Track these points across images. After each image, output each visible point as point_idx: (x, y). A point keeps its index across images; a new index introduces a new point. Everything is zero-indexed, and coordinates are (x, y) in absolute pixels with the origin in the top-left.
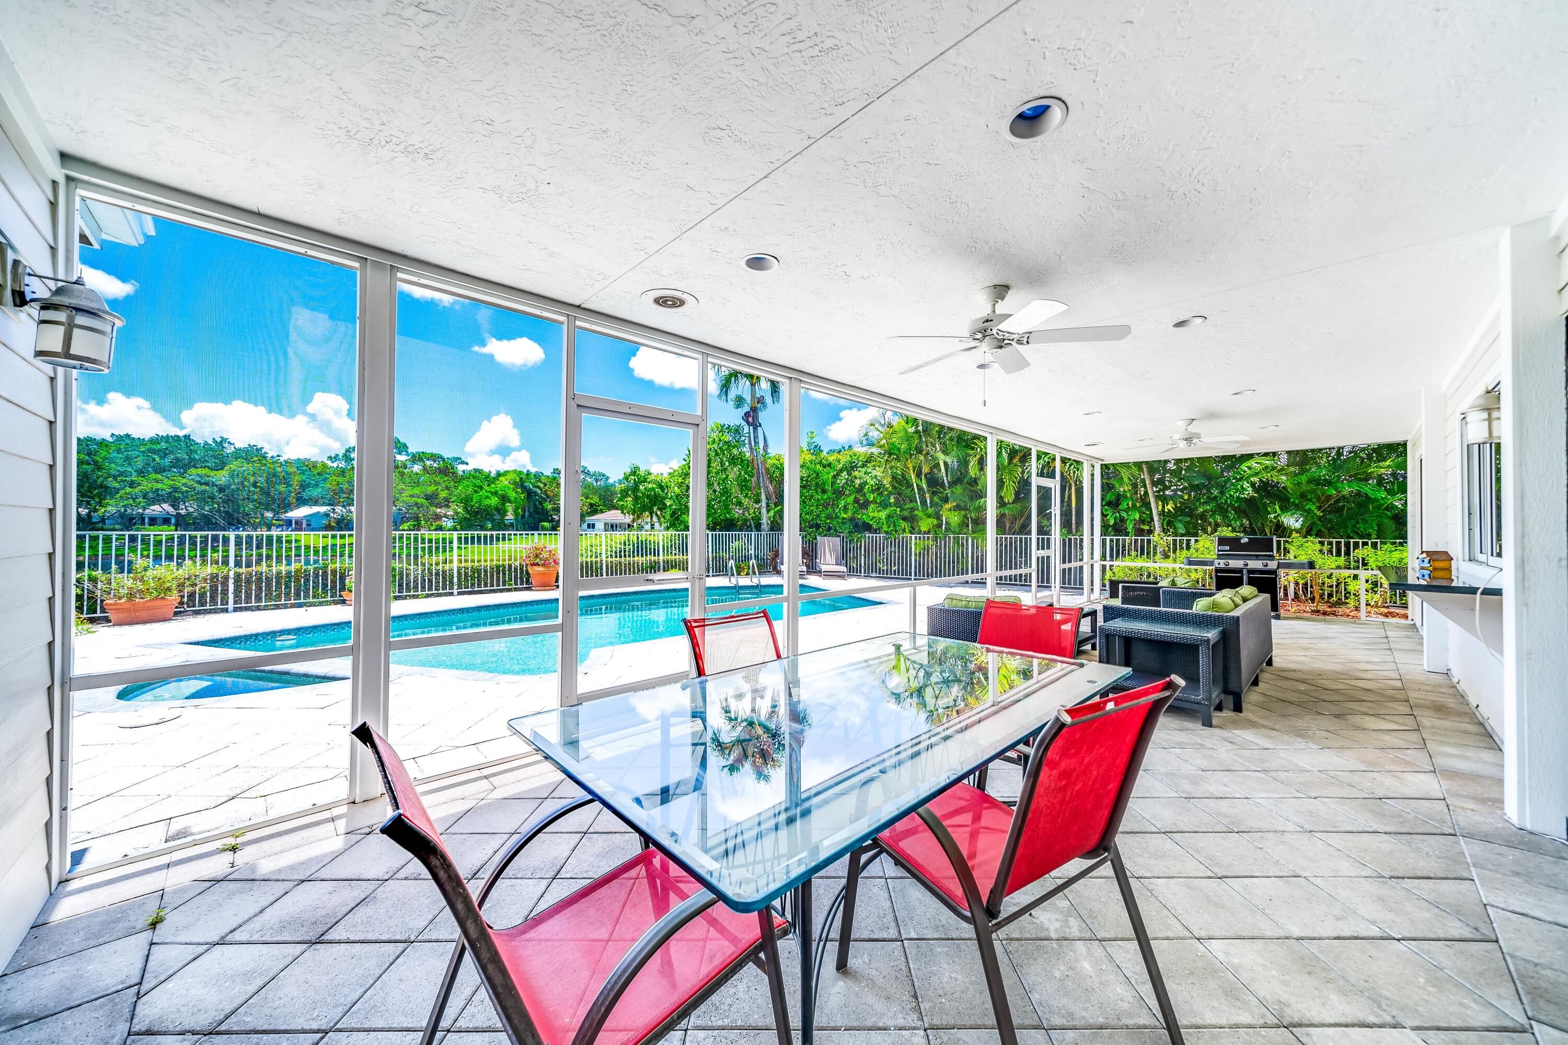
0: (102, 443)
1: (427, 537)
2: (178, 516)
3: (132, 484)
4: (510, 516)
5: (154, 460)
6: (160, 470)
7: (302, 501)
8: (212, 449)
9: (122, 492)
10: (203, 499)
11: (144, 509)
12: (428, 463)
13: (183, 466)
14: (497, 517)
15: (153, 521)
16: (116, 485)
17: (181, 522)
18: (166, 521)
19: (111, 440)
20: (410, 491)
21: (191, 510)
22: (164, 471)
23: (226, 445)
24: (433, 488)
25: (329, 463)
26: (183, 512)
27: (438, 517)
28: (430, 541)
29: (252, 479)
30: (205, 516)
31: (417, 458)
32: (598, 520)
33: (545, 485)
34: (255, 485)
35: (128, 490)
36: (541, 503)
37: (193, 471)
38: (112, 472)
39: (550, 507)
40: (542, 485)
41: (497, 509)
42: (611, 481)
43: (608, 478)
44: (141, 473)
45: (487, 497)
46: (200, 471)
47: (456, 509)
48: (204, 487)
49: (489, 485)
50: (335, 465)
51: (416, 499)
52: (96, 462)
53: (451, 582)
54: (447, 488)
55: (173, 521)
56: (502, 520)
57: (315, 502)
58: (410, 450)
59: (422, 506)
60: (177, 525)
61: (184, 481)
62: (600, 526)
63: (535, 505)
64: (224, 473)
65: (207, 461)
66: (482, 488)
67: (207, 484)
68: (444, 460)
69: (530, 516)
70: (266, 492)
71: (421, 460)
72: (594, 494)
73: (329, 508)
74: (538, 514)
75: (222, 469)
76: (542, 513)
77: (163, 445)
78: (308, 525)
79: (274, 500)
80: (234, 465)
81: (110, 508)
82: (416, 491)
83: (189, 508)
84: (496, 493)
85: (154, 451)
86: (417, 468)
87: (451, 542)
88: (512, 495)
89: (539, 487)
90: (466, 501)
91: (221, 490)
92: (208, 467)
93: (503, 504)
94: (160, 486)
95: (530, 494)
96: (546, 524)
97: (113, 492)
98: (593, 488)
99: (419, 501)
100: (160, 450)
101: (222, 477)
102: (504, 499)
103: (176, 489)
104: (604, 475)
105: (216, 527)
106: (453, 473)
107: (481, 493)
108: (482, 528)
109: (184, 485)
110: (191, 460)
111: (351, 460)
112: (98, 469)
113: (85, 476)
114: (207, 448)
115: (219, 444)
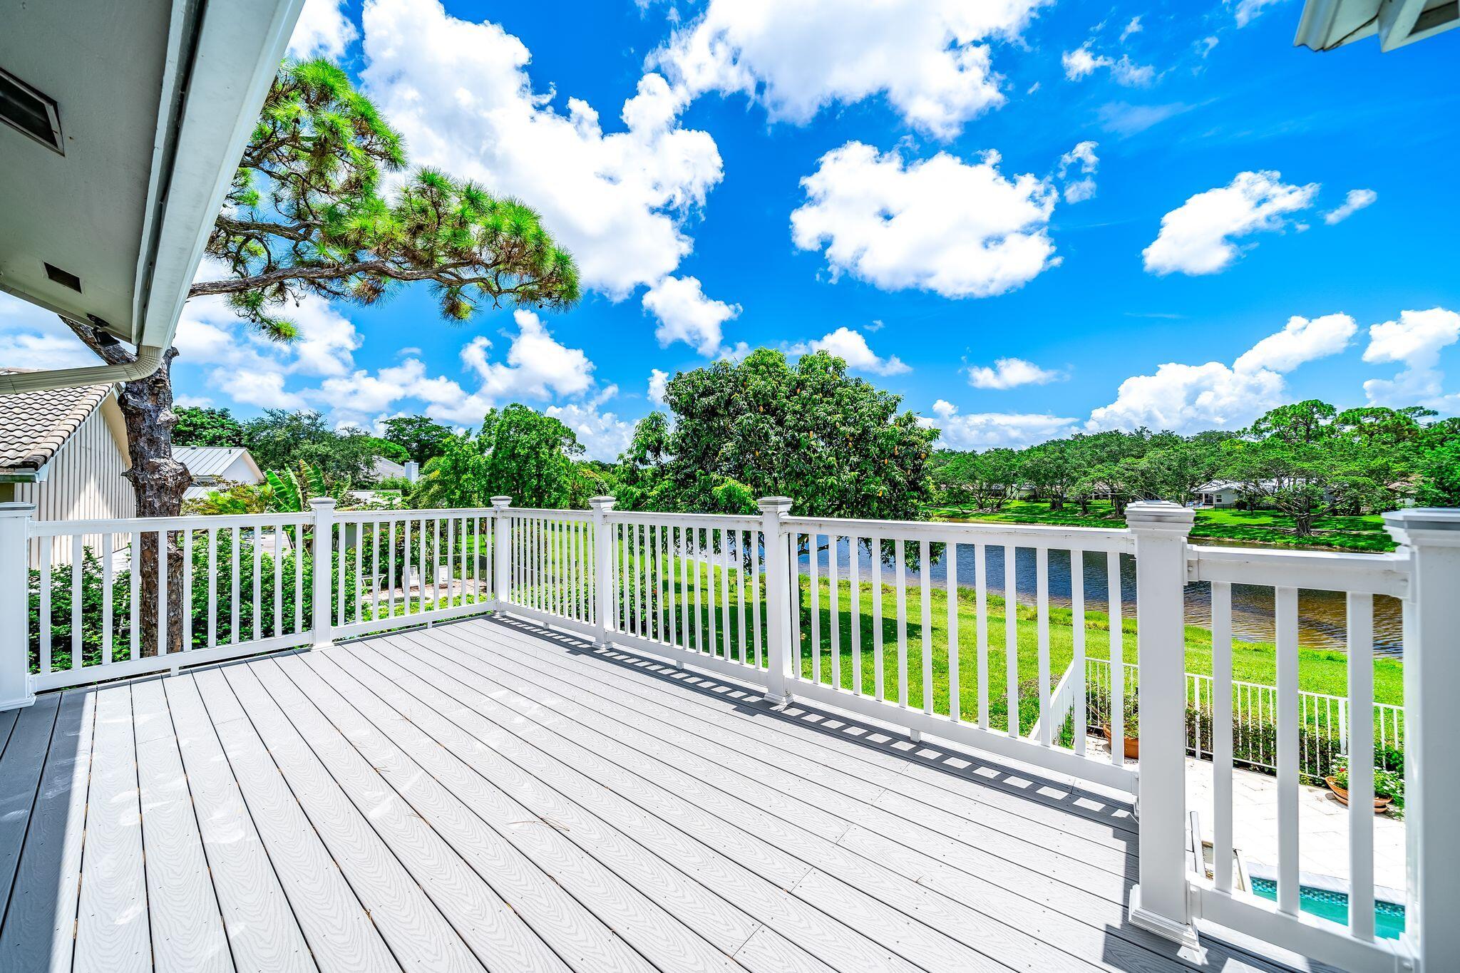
0: (1067, 443)
2: (1113, 493)
3: (1085, 474)
5: (1097, 452)
6: (1101, 461)
8: (1135, 439)
9: (1080, 480)
10: (1129, 482)
12: (1367, 421)
13: (1115, 457)
16: (1076, 474)
17: (1115, 498)
19: (1071, 439)
20: (1345, 468)
22: (1104, 462)
23: (1145, 433)
25: (1239, 435)
29: (1167, 463)
31: (1349, 417)
35: (1083, 478)
37: (1123, 459)
38: (1075, 464)
44: (1089, 464)
46: (1129, 460)
48: (1131, 473)
50: (1246, 437)
51: (1355, 478)
52: (1064, 457)
54: (1405, 455)
55: (1110, 496)
58: (1336, 409)
59: (1367, 486)
60: (1114, 501)
61: (1116, 469)
64: (1145, 459)
65: (1131, 450)
67: (1133, 470)
68: (1393, 415)
71: (1357, 419)
75: (1143, 455)
77: (1102, 440)
80: (1150, 452)
82: (1353, 466)
85: (1096, 446)
86: (1350, 431)
91: (1143, 473)
92: (1133, 456)
94: (1102, 475)
97: (1074, 480)
99: (1360, 480)
100: (1100, 444)
101: (1143, 464)
106: (1410, 431)
109: (1117, 472)
110: (1121, 450)
111: (1262, 432)
112: (1066, 461)
113: (1059, 467)
114: (1131, 438)
115: (1140, 434)
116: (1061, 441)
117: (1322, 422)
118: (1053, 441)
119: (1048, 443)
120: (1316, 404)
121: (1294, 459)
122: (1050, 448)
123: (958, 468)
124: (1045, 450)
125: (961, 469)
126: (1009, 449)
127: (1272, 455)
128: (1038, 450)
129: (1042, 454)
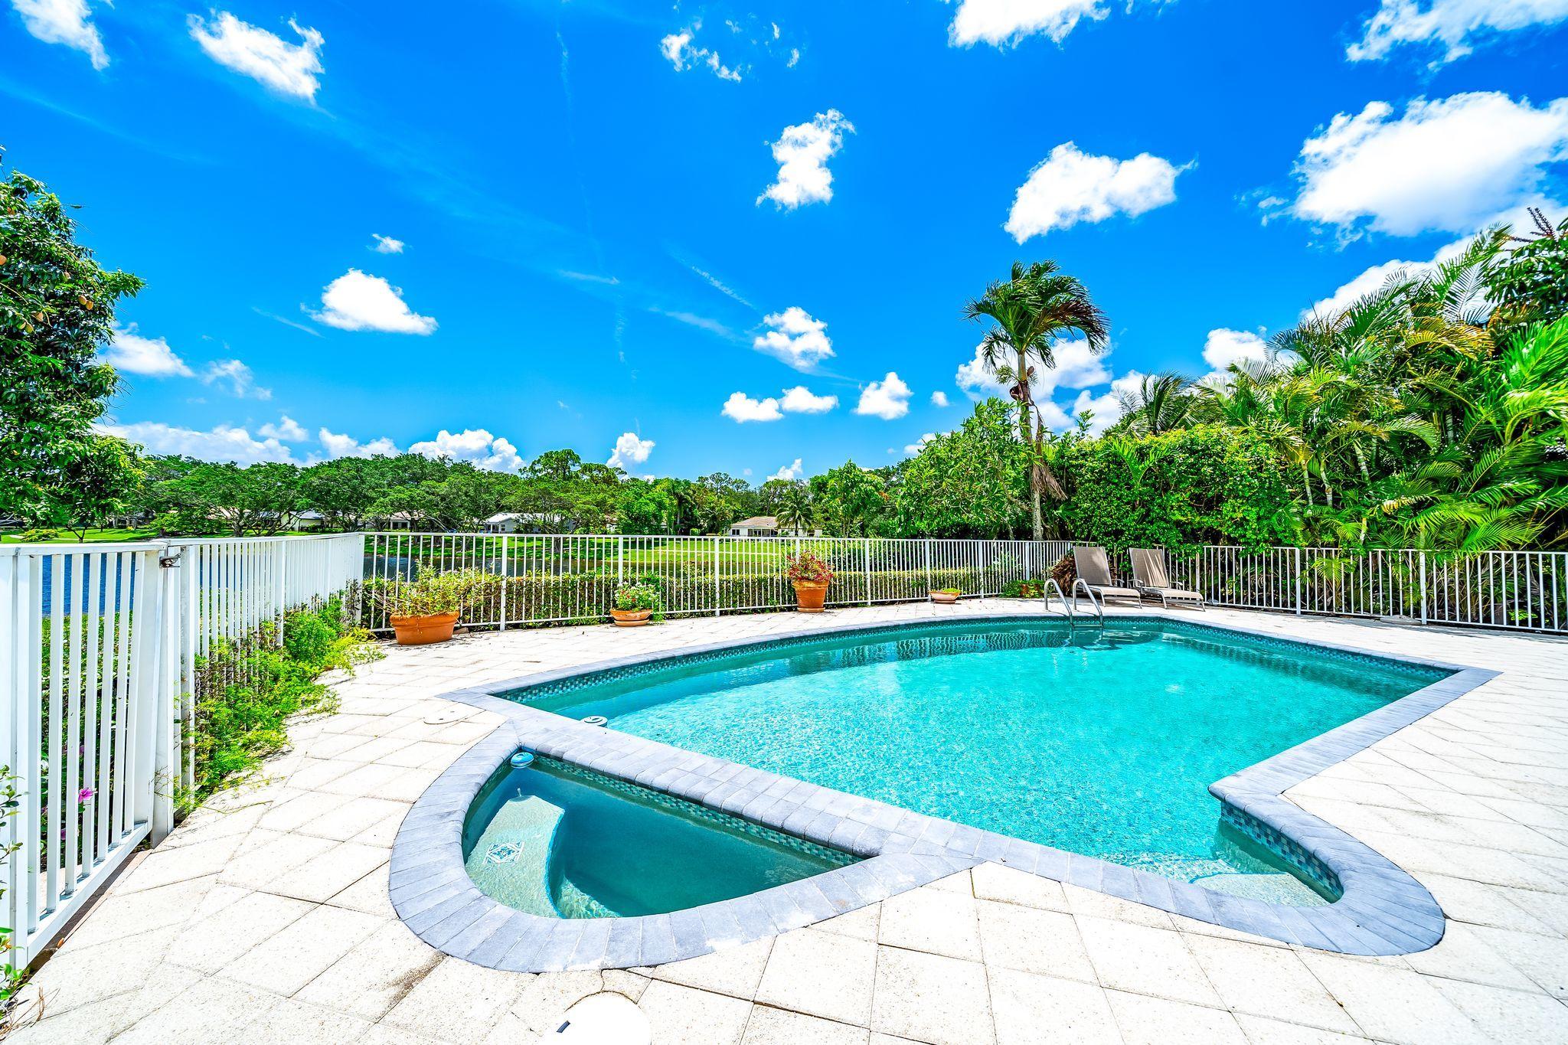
0: (365, 462)
1: (596, 541)
2: (413, 522)
3: (384, 494)
4: (664, 524)
5: (399, 474)
6: (402, 482)
7: (500, 508)
8: (437, 465)
10: (430, 506)
11: (391, 514)
12: (595, 472)
13: (417, 479)
14: (654, 523)
15: (396, 526)
16: (374, 495)
17: (414, 525)
18: (404, 525)
19: (371, 459)
20: (584, 499)
21: (422, 516)
22: (405, 483)
24: (601, 495)
25: (519, 475)
26: (416, 518)
27: (604, 523)
28: (600, 545)
29: (464, 489)
30: (431, 521)
31: (587, 469)
32: (743, 527)
33: (694, 492)
34: (466, 494)
35: (382, 499)
36: (690, 510)
37: (424, 483)
38: (373, 485)
39: (699, 513)
40: (691, 492)
41: (655, 516)
42: (751, 488)
43: (748, 486)
44: (389, 485)
45: (646, 504)
46: (430, 483)
47: (619, 515)
48: (431, 497)
49: (647, 493)
50: (525, 476)
52: (361, 477)
53: (714, 599)
54: (613, 496)
55: (409, 526)
56: (659, 526)
57: (510, 510)
58: (582, 462)
59: (594, 511)
60: (411, 529)
61: (418, 491)
62: (744, 532)
63: (685, 512)
64: (444, 484)
65: (434, 474)
66: (641, 496)
67: (433, 494)
68: (607, 470)
69: (681, 522)
70: (473, 500)
71: (591, 470)
72: (737, 500)
73: (519, 514)
74: (687, 519)
75: (444, 481)
76: (692, 520)
77: (405, 462)
78: (503, 529)
79: (479, 507)
80: (451, 478)
81: (369, 515)
82: (588, 498)
83: (419, 515)
84: (653, 500)
85: (398, 467)
86: (586, 477)
87: (615, 547)
88: (667, 501)
89: (688, 494)
90: (628, 508)
91: (443, 499)
92: (434, 479)
93: (660, 511)
94: (402, 496)
95: (681, 500)
96: (695, 530)
97: (371, 501)
98: (736, 495)
99: (591, 507)
100: (402, 466)
101: (443, 488)
102: (661, 505)
103: (412, 498)
104: (744, 482)
105: (438, 529)
106: (615, 482)
107: (640, 501)
108: (642, 533)
109: (418, 495)
110: (423, 473)
111: (536, 471)
112: (363, 482)
113: (354, 489)
114: (434, 463)
115: (442, 460)
116: (358, 459)
117: (573, 469)
118: (349, 458)
119: (342, 460)
120: (569, 453)
121: (555, 490)
122: (344, 465)
123: (203, 483)
124: (337, 467)
125: (208, 484)
126: (289, 464)
127: (543, 485)
128: (329, 466)
129: (334, 471)
